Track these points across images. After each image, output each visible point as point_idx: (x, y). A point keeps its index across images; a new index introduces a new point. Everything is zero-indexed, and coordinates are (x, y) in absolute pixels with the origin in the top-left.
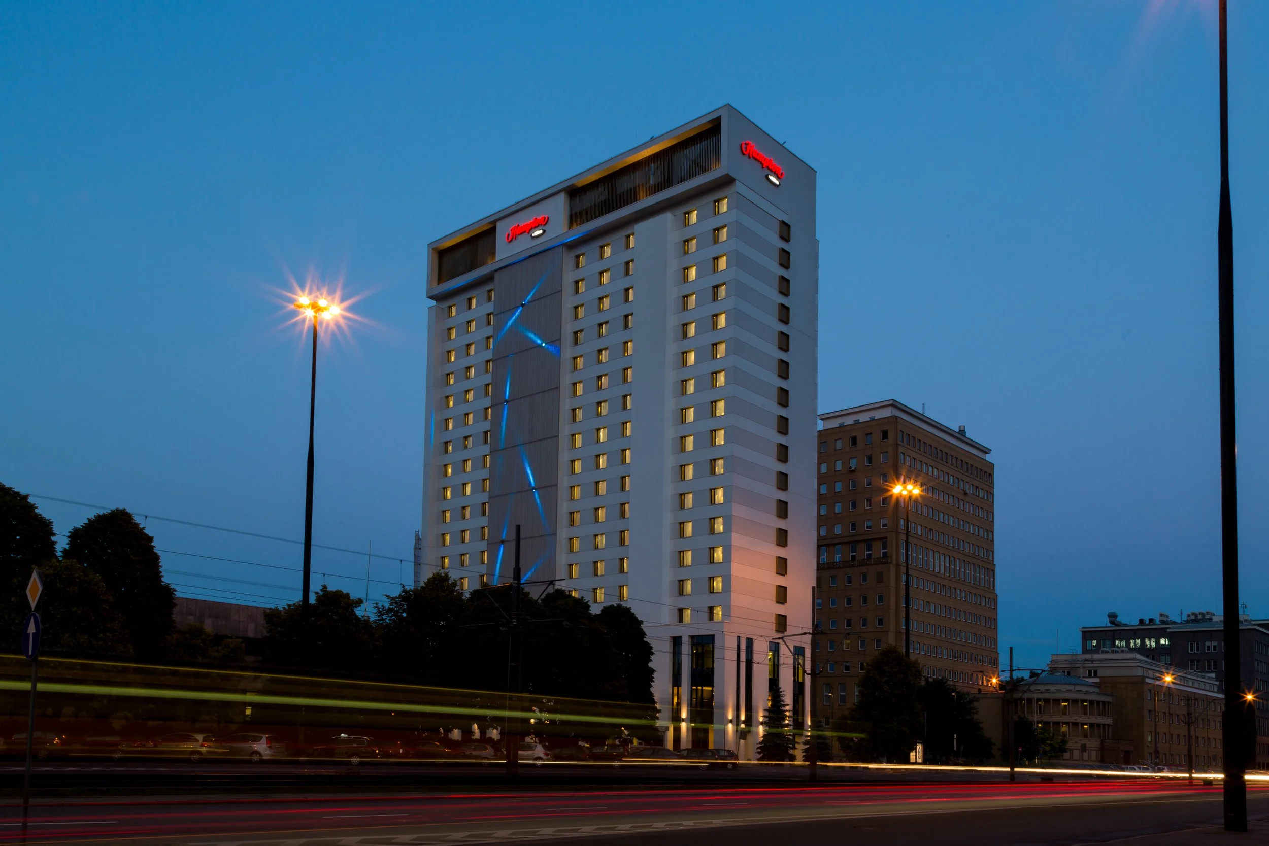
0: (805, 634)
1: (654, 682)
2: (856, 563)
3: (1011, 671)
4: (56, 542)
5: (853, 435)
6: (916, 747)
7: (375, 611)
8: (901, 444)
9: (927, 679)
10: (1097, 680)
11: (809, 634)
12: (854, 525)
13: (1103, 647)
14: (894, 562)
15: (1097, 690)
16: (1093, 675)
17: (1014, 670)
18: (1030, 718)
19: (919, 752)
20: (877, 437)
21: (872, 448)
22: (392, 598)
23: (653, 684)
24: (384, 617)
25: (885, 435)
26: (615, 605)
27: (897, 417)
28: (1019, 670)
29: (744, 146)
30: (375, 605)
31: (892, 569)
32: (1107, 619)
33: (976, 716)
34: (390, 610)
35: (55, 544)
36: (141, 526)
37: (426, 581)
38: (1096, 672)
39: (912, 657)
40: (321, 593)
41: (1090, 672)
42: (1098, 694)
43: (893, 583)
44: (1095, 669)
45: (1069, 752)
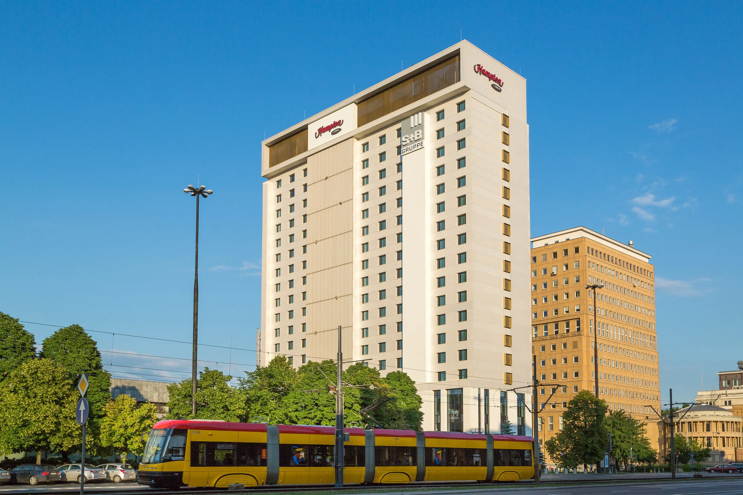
0: (529, 386)
1: (423, 421)
2: (558, 336)
3: (671, 404)
4: (36, 348)
5: (555, 251)
6: (605, 458)
7: (239, 382)
8: (588, 255)
9: (611, 412)
10: (731, 407)
11: (532, 386)
12: (556, 311)
13: (735, 385)
14: (585, 335)
15: (731, 414)
16: (728, 405)
17: (673, 404)
18: (684, 435)
19: (606, 460)
20: (571, 251)
21: (568, 259)
22: (250, 373)
23: (422, 422)
24: (244, 386)
25: (577, 250)
26: (396, 372)
27: (585, 238)
28: (677, 404)
29: (477, 67)
30: (239, 379)
31: (584, 340)
32: (737, 366)
33: (645, 436)
34: (248, 381)
35: (35, 350)
36: (89, 335)
37: (270, 361)
38: (730, 402)
39: (601, 397)
40: (204, 372)
41: (726, 402)
42: (732, 417)
43: (584, 349)
44: (730, 400)
45: (712, 457)
